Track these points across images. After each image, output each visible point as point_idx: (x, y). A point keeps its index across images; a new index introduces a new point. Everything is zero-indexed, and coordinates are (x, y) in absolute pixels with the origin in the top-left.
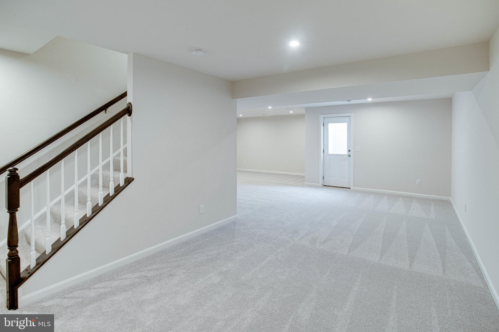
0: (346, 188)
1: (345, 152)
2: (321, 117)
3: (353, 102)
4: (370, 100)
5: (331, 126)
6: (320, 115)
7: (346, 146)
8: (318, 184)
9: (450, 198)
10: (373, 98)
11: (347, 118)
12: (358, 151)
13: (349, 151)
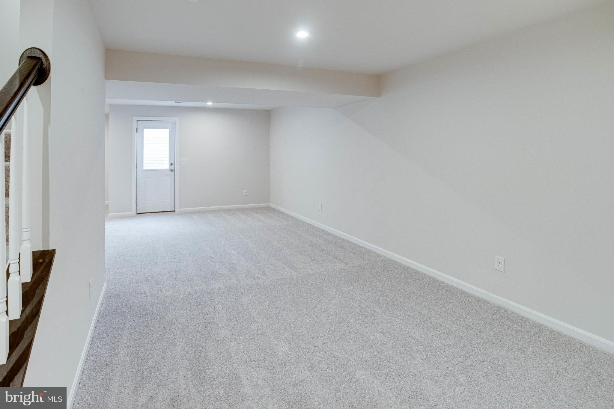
0: (167, 212)
1: (167, 166)
2: (135, 119)
3: (183, 104)
4: (210, 104)
5: (147, 132)
6: (134, 117)
7: (168, 159)
8: (131, 213)
9: (270, 204)
10: (213, 102)
11: (170, 123)
12: (185, 163)
13: (172, 164)
